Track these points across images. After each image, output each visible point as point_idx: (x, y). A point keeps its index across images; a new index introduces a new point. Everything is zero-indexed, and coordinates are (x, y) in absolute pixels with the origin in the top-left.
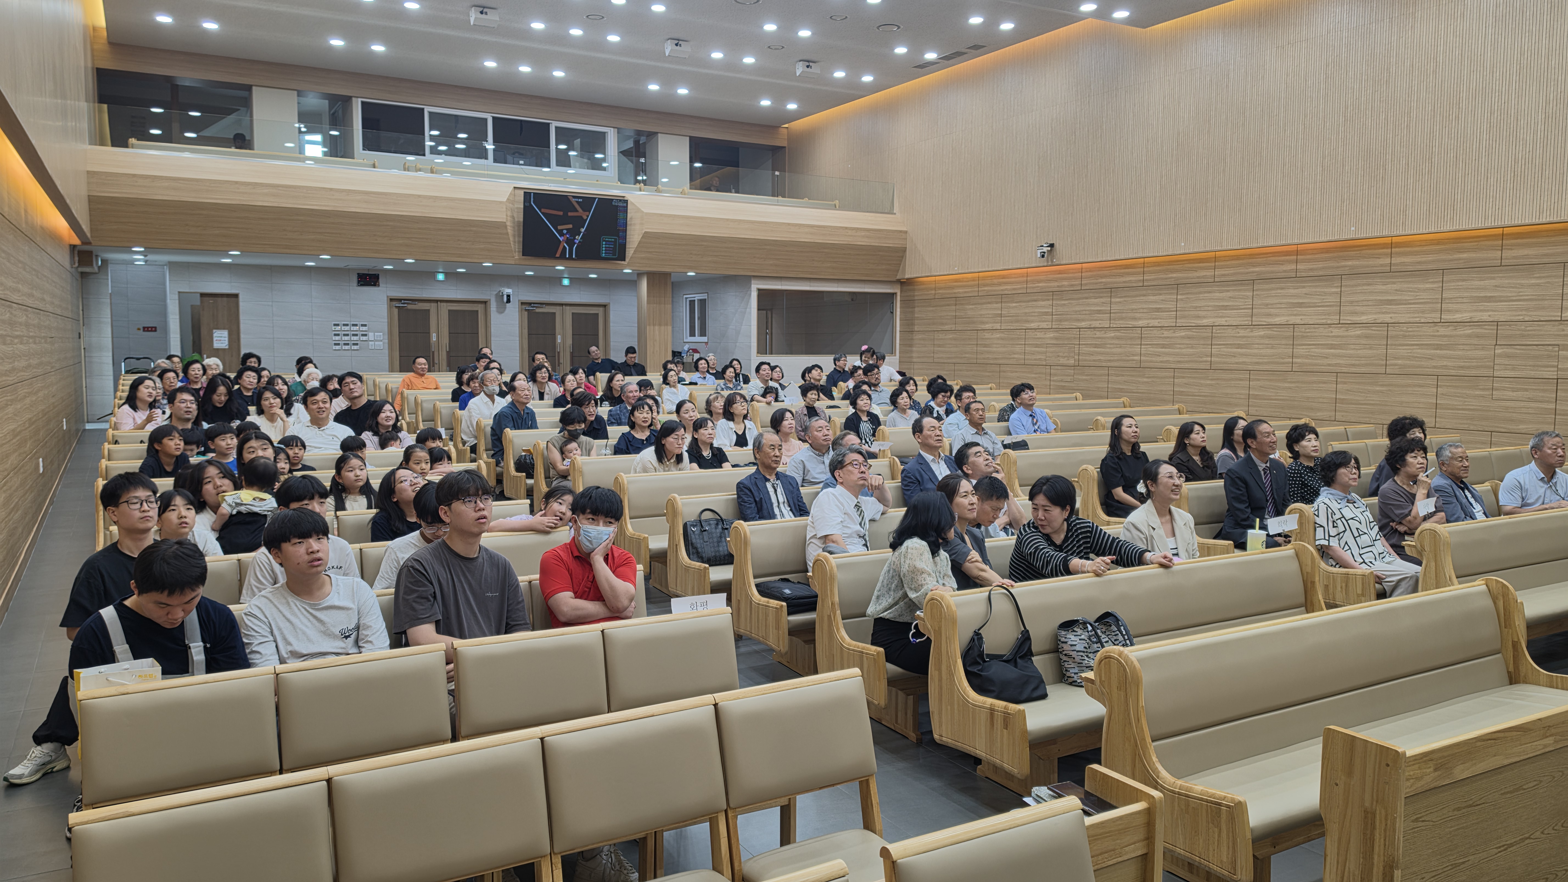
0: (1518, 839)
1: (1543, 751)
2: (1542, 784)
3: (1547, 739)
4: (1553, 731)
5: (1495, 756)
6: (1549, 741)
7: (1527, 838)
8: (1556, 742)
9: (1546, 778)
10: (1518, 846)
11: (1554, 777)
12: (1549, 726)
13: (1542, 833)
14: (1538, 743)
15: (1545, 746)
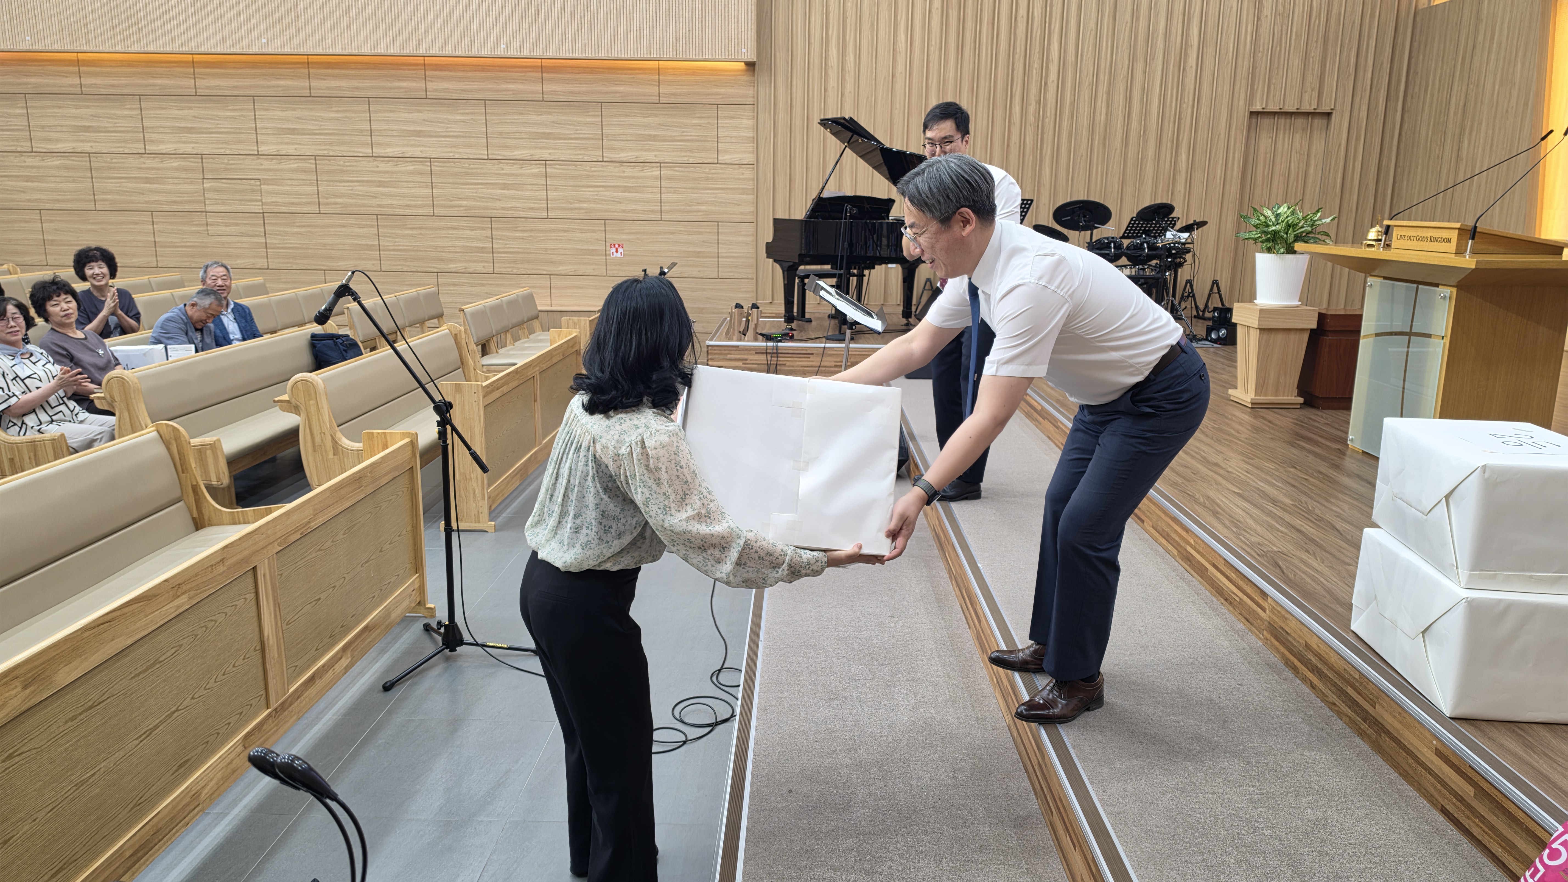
0: (164, 716)
1: (177, 613)
2: (183, 647)
3: (180, 598)
4: (185, 588)
5: (112, 640)
6: (184, 599)
7: (174, 712)
8: (190, 598)
9: (185, 640)
10: (164, 725)
11: (196, 636)
12: (179, 585)
13: (193, 698)
14: (171, 605)
15: (178, 607)
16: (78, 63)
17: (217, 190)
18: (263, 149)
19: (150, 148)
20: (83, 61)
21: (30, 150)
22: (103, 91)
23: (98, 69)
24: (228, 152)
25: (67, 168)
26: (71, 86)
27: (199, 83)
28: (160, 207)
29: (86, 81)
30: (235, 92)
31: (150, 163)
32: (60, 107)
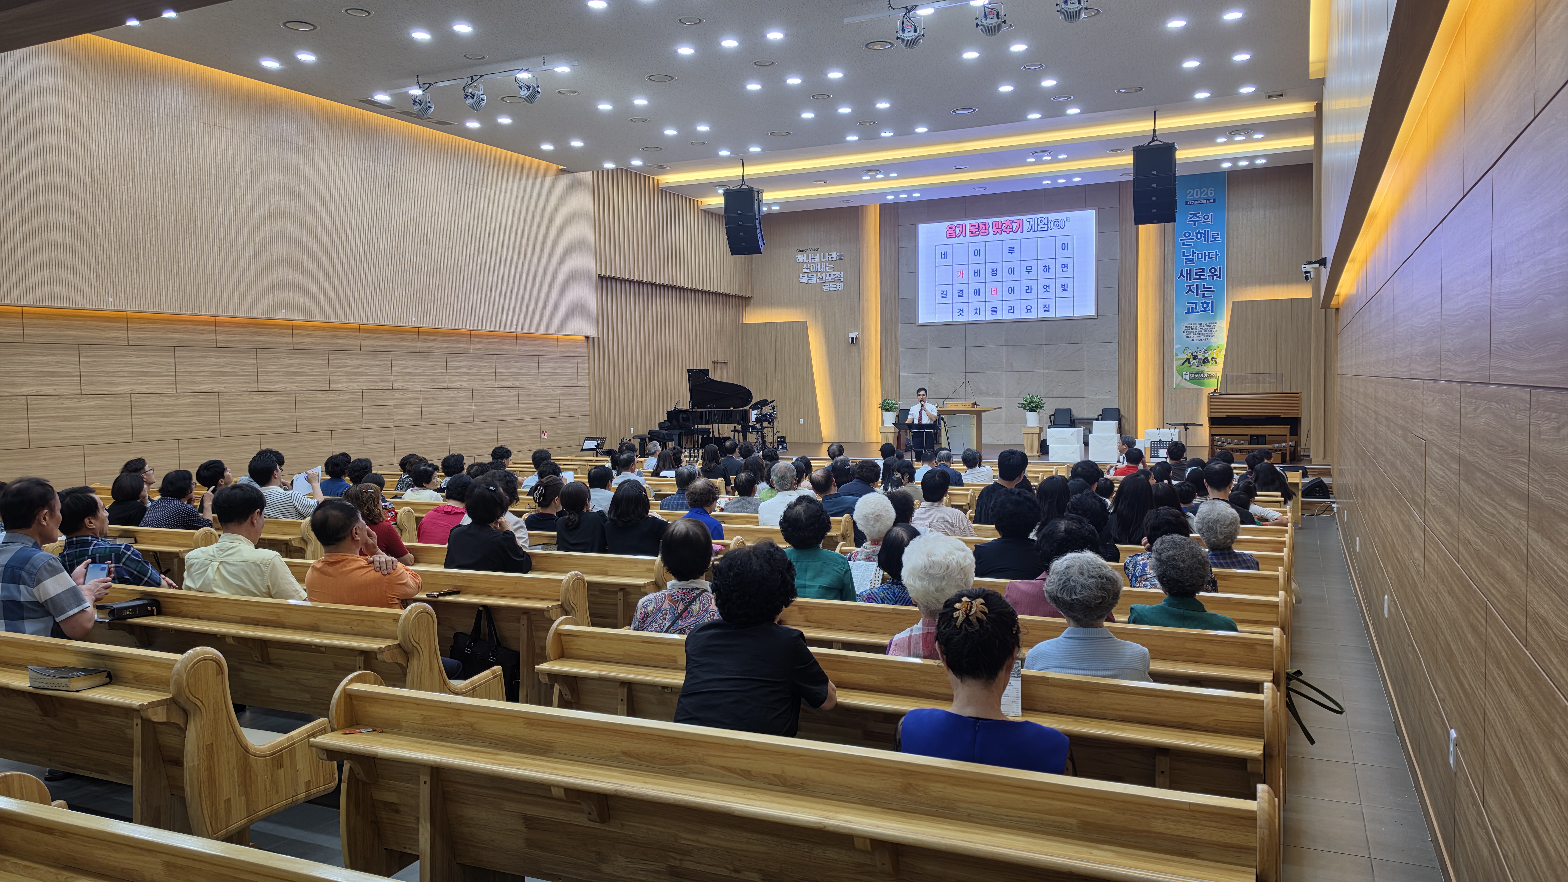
16: (292, 327)
17: (370, 414)
18: (395, 385)
19: (333, 386)
20: (296, 326)
21: (256, 390)
22: (307, 347)
23: (304, 332)
24: (377, 388)
25: (281, 402)
26: (287, 343)
27: (363, 343)
28: (335, 427)
29: (297, 340)
30: (382, 349)
31: (332, 397)
32: (279, 358)
